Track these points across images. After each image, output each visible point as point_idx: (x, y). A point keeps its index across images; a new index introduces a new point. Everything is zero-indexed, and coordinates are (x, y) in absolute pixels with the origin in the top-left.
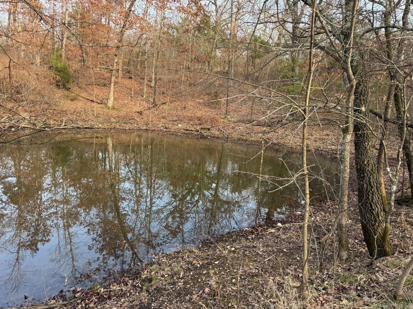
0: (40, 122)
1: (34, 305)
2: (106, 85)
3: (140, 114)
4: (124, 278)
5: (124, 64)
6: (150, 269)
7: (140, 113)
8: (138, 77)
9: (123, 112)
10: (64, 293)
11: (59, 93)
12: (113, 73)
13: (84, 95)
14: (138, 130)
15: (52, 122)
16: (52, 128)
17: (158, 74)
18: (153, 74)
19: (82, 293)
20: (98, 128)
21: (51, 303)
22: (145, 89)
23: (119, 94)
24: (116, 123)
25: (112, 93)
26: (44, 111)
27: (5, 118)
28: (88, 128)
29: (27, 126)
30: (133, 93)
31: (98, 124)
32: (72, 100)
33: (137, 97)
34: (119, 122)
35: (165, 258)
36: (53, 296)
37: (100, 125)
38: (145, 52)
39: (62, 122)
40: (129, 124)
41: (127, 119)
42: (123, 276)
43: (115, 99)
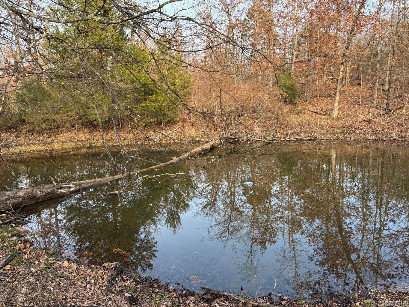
0: (269, 136)
1: (247, 298)
2: (332, 96)
3: (368, 123)
4: (331, 302)
5: (352, 70)
6: (363, 302)
7: (369, 121)
8: (369, 82)
9: (348, 122)
10: (272, 296)
11: (287, 108)
12: (338, 83)
13: (309, 108)
14: (365, 140)
15: (279, 135)
16: (279, 140)
17: (393, 75)
18: (388, 75)
19: (288, 303)
20: (321, 140)
21: (260, 301)
22: (376, 94)
23: (345, 103)
24: (340, 133)
25: (337, 103)
26: (273, 126)
27: (244, 133)
28: (311, 140)
29: (259, 140)
30: (361, 100)
31: (321, 135)
32: (297, 114)
33: (366, 104)
34: (343, 133)
35: (384, 295)
36: (263, 295)
37: (323, 137)
38: (378, 54)
39: (287, 134)
40: (354, 134)
41: (353, 129)
42: (331, 299)
43: (340, 109)
